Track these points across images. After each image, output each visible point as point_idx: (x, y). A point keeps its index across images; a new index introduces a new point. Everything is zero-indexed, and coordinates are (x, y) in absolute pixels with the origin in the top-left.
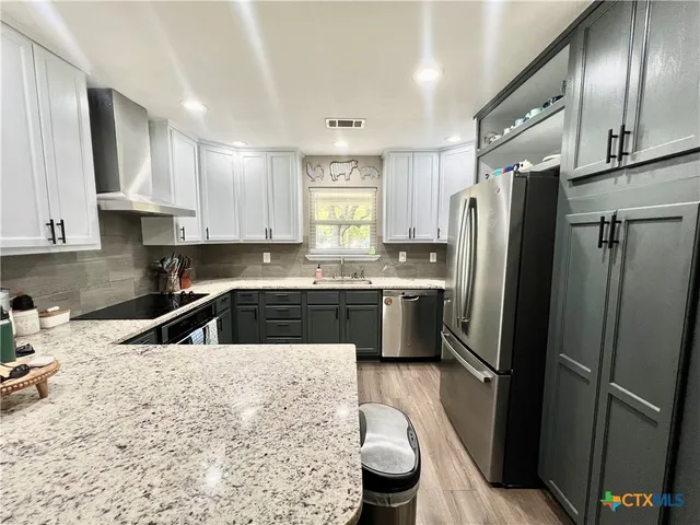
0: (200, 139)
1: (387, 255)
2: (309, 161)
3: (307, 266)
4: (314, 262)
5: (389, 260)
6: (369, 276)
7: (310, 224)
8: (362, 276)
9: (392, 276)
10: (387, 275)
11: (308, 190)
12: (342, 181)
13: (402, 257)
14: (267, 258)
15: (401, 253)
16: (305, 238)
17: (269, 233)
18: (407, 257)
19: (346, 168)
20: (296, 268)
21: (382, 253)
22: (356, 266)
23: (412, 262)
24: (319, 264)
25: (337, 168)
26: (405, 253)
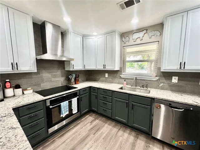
0: (83, 35)
1: (164, 78)
2: (123, 35)
3: (121, 80)
4: (124, 78)
5: (164, 81)
6: (150, 87)
7: (123, 62)
8: (147, 87)
9: (166, 89)
10: (162, 88)
11: (123, 48)
12: (138, 41)
13: (175, 80)
14: (107, 75)
15: (173, 78)
16: (121, 68)
17: (104, 66)
18: (178, 80)
19: (141, 35)
20: (117, 80)
21: (160, 76)
22: (144, 83)
23: (183, 83)
24: (125, 79)
25: (136, 36)
26: (177, 78)
